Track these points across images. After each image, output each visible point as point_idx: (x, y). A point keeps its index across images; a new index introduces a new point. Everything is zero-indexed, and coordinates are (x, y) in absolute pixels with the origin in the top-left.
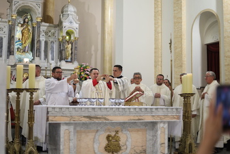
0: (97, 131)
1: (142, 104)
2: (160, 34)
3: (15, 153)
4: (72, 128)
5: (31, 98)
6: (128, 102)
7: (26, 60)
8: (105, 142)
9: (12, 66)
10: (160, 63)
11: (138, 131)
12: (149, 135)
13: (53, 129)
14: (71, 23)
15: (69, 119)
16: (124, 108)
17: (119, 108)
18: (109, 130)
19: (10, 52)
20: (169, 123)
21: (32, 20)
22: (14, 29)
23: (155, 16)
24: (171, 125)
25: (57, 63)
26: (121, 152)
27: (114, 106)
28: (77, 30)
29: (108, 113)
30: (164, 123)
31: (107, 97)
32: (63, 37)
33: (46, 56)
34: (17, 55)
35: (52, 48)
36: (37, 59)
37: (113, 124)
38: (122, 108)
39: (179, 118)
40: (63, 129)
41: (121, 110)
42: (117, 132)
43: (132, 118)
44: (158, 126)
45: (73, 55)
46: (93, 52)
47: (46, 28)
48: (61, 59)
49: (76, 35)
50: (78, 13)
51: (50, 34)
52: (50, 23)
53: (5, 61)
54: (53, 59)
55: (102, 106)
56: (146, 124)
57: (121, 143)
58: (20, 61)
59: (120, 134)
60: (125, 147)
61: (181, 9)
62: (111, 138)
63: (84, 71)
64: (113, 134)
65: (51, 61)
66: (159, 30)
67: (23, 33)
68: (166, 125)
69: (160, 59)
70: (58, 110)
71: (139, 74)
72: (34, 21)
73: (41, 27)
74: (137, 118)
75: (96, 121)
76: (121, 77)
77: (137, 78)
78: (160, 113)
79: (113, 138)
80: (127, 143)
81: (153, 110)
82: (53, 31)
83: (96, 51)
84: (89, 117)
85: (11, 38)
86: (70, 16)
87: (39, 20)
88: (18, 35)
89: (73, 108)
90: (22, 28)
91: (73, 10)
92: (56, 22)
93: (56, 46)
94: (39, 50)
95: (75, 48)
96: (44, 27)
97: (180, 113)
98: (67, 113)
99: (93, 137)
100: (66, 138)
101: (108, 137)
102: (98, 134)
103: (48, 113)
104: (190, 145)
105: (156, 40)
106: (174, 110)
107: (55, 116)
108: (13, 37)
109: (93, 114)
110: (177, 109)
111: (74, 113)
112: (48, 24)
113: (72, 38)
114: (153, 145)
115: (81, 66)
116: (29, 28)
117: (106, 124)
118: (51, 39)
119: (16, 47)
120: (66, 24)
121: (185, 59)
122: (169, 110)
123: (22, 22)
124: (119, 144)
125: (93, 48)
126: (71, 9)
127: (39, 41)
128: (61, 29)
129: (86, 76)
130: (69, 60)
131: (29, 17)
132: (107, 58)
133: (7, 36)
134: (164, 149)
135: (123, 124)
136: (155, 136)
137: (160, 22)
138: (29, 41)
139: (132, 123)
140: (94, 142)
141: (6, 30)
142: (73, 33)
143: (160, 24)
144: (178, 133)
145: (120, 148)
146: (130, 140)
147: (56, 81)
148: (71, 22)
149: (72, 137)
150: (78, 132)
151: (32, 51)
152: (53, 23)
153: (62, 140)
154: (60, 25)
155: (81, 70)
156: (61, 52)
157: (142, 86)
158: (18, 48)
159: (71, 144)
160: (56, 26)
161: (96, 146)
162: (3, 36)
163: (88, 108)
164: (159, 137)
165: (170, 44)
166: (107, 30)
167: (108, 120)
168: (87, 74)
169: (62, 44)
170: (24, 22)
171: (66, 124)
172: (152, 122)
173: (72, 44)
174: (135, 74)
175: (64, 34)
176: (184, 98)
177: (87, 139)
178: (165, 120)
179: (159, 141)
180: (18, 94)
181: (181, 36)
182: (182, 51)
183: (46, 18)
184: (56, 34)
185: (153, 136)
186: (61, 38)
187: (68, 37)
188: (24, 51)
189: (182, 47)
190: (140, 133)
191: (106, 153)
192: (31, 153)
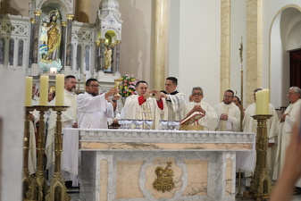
0: (144, 162)
1: (202, 128)
2: (228, 38)
3: (38, 188)
4: (110, 158)
5: (59, 118)
6: (185, 125)
7: (53, 70)
8: (153, 177)
9: (34, 77)
10: (227, 75)
11: (197, 163)
12: (211, 168)
13: (87, 159)
14: (112, 23)
15: (107, 146)
16: (179, 134)
17: (172, 133)
18: (159, 161)
19: (33, 59)
20: (238, 153)
21: (61, 18)
22: (38, 29)
23: (222, 14)
24: (241, 157)
25: (93, 74)
26: (174, 190)
27: (165, 131)
28: (120, 32)
29: (159, 139)
30: (231, 153)
31: (158, 118)
32: (101, 40)
33: (79, 65)
34: (42, 63)
35: (87, 54)
36: (67, 68)
37: (164, 153)
38: (177, 133)
39: (250, 147)
40: (99, 159)
41: (174, 135)
42: (169, 164)
43: (190, 146)
44: (224, 157)
45: (114, 63)
46: (140, 60)
47: (79, 28)
48: (98, 69)
49: (119, 38)
50: (121, 9)
51: (84, 36)
52: (84, 22)
53: (27, 70)
54: (87, 69)
55: (151, 130)
56: (208, 154)
57: (175, 178)
58: (46, 71)
59: (173, 167)
60: (180, 184)
61: (256, 4)
62: (161, 172)
63: (128, 84)
64: (164, 166)
65: (85, 72)
66: (227, 31)
67: (49, 35)
68: (234, 157)
69: (227, 70)
70: (93, 134)
71: (199, 89)
72: (64, 20)
73: (73, 27)
74: (195, 146)
75: (143, 149)
76: (176, 92)
77: (197, 94)
78: (227, 140)
79: (164, 171)
80: (183, 179)
81: (217, 136)
82: (88, 32)
83: (144, 59)
84: (134, 144)
85: (34, 41)
86: (111, 13)
87: (70, 18)
88: (43, 37)
89: (113, 132)
90: (48, 29)
91: (114, 5)
92: (92, 20)
93: (91, 52)
94: (70, 56)
95: (117, 54)
96: (77, 27)
97: (252, 140)
98: (104, 138)
99: (138, 170)
100: (103, 170)
101: (158, 171)
102: (145, 166)
103: (80, 138)
104: (265, 182)
105: (223, 45)
106: (245, 137)
107: (89, 142)
108: (37, 40)
109: (138, 140)
110: (248, 135)
111: (113, 139)
112: (81, 24)
113: (113, 42)
114: (217, 182)
115: (125, 78)
116: (58, 28)
117: (155, 153)
118: (86, 43)
119: (40, 53)
120: (105, 23)
121: (261, 70)
122: (238, 136)
123: (48, 21)
124: (172, 180)
125: (140, 55)
126: (112, 4)
127: (70, 46)
128: (99, 30)
129: (130, 91)
130: (109, 70)
131: (57, 14)
132: (159, 68)
133: (29, 38)
134: (231, 187)
135: (179, 152)
136: (219, 170)
137: (228, 21)
138: (57, 45)
139: (189, 152)
140: (139, 176)
141: (28, 30)
142: (114, 35)
143: (228, 24)
144: (250, 166)
145: (173, 184)
146: (186, 175)
147: (90, 97)
148: (112, 21)
149: (111, 169)
150: (118, 163)
151: (61, 58)
152: (88, 22)
153: (98, 173)
154: (97, 25)
155: (123, 83)
156: (98, 60)
157: (203, 104)
158: (43, 55)
159: (110, 179)
160: (92, 26)
161: (142, 182)
162: (23, 38)
163: (132, 133)
164: (223, 171)
165: (241, 49)
166: (159, 31)
167: (158, 148)
168: (132, 89)
169: (99, 49)
170: (51, 20)
171: (104, 152)
172: (215, 152)
173: (113, 50)
174: (195, 89)
175: (103, 37)
176: (258, 121)
177: (131, 172)
178: (231, 150)
179: (224, 177)
180: (42, 113)
181: (256, 40)
182: (256, 59)
183: (80, 16)
184: (92, 37)
185: (217, 170)
186: (98, 42)
187: (107, 41)
188: (51, 58)
189: (256, 55)
190: (200, 165)
191: (155, 191)
192: (57, 190)
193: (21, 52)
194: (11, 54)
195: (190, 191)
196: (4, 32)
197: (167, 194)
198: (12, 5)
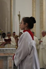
44: (8, 58)
46: (6, 21)
56: (3, 57)
78: (9, 52)
81: (4, 50)
178: (11, 55)
181: (43, 12)
182: (43, 20)
185: (6, 63)
189: (43, 18)
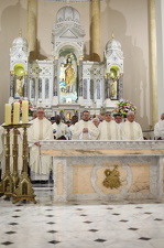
0: (95, 165)
4: (65, 162)
5: (25, 133)
7: (69, 100)
8: (103, 177)
11: (140, 166)
12: (152, 170)
14: (115, 59)
15: (61, 152)
18: (107, 164)
19: (55, 93)
21: (76, 59)
26: (121, 187)
28: (122, 67)
29: (102, 147)
32: (107, 74)
34: (62, 95)
35: (98, 86)
36: (80, 98)
37: (111, 158)
40: (56, 162)
41: (115, 143)
42: (116, 167)
43: (129, 151)
44: (160, 160)
45: (119, 92)
46: (141, 88)
47: (91, 66)
48: (106, 97)
49: (121, 71)
50: (122, 48)
51: (95, 72)
52: (95, 61)
54: (99, 98)
56: (148, 159)
57: (121, 178)
59: (119, 169)
60: (125, 182)
63: (123, 108)
64: (112, 169)
65: (96, 100)
67: (66, 73)
70: (49, 144)
72: (78, 60)
73: (84, 66)
74: (134, 152)
75: (89, 155)
78: (161, 146)
80: (128, 179)
82: (98, 69)
83: (145, 87)
84: (82, 151)
85: (55, 78)
86: (114, 52)
87: (81, 59)
88: (62, 75)
90: (65, 68)
91: (117, 45)
93: (102, 84)
95: (121, 84)
96: (88, 65)
99: (90, 171)
100: (60, 171)
102: (95, 168)
109: (85, 148)
112: (92, 62)
113: (118, 75)
115: (121, 103)
116: (73, 67)
117: (103, 158)
118: (97, 78)
119: (60, 87)
120: (110, 60)
123: (65, 63)
124: (119, 179)
125: (141, 84)
126: (115, 45)
128: (105, 67)
129: (125, 113)
130: (115, 97)
131: (72, 56)
133: (52, 77)
135: (124, 157)
140: (91, 176)
141: (52, 71)
142: (118, 69)
145: (120, 183)
146: (130, 175)
150: (74, 166)
153: (55, 173)
154: (104, 62)
155: (120, 107)
156: (106, 90)
158: (62, 89)
159: (65, 177)
160: (101, 64)
161: (93, 181)
162: (49, 77)
163: (80, 142)
164: (161, 172)
166: (154, 64)
167: (101, 154)
168: (127, 112)
169: (106, 83)
170: (68, 62)
173: (118, 81)
175: (109, 71)
177: (84, 173)
179: (161, 177)
183: (93, 56)
184: (102, 72)
185: (157, 172)
187: (113, 74)
188: (68, 91)
190: (142, 168)
191: (104, 188)
192: (25, 185)
193: (47, 88)
194: (40, 90)
195: (135, 188)
196: (34, 74)
197: (114, 190)
198: (41, 53)
